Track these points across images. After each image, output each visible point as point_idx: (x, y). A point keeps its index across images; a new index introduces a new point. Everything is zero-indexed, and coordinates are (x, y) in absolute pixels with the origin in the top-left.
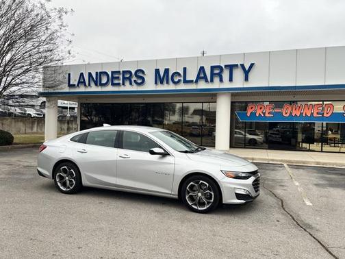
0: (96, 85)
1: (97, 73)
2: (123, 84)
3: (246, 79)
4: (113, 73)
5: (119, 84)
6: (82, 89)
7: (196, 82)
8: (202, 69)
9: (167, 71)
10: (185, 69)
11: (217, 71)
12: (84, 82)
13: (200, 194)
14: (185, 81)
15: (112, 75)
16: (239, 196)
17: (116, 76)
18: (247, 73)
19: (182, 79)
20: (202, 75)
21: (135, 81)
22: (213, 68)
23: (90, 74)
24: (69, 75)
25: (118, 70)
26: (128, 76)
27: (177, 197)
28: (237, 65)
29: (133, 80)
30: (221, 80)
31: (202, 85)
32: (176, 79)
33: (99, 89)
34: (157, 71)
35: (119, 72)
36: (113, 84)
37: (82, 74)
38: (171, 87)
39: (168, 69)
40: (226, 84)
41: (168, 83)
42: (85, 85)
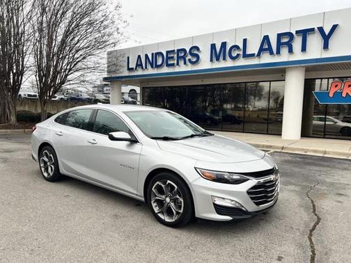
0: (152, 67)
1: (153, 54)
2: (178, 64)
3: (326, 46)
4: (168, 52)
5: (173, 65)
6: (140, 72)
7: (259, 55)
8: (266, 38)
9: (224, 45)
10: (245, 41)
11: (285, 40)
12: (141, 65)
13: (168, 200)
14: (246, 56)
15: (167, 55)
16: (220, 209)
17: (171, 56)
18: (326, 38)
19: (241, 53)
20: (267, 47)
21: (189, 60)
22: (280, 36)
23: (146, 56)
24: (128, 58)
25: (173, 49)
26: (182, 55)
27: (143, 199)
28: (312, 30)
29: (187, 59)
30: (291, 51)
31: (266, 59)
32: (234, 54)
33: (155, 71)
34: (213, 46)
35: (173, 51)
36: (168, 65)
37: (139, 57)
38: (229, 63)
39: (226, 42)
40: (298, 56)
41: (224, 59)
42: (142, 68)
